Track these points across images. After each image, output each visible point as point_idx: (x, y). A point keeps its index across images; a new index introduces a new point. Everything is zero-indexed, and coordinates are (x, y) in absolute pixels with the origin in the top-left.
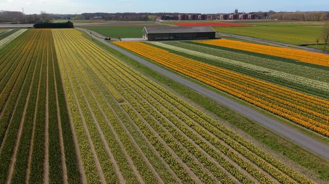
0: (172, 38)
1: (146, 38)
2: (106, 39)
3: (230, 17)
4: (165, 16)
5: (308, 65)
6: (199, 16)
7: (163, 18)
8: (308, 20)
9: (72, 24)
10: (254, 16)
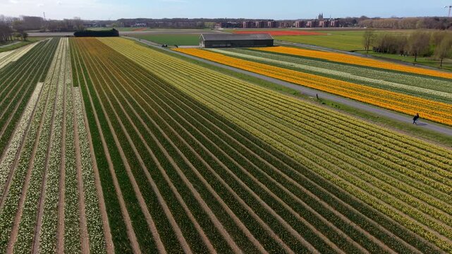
0: (229, 45)
1: (203, 46)
2: (163, 46)
3: (308, 25)
4: (225, 23)
5: (333, 62)
6: (269, 22)
7: (223, 26)
8: (402, 28)
9: (117, 31)
10: (339, 23)
